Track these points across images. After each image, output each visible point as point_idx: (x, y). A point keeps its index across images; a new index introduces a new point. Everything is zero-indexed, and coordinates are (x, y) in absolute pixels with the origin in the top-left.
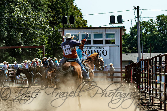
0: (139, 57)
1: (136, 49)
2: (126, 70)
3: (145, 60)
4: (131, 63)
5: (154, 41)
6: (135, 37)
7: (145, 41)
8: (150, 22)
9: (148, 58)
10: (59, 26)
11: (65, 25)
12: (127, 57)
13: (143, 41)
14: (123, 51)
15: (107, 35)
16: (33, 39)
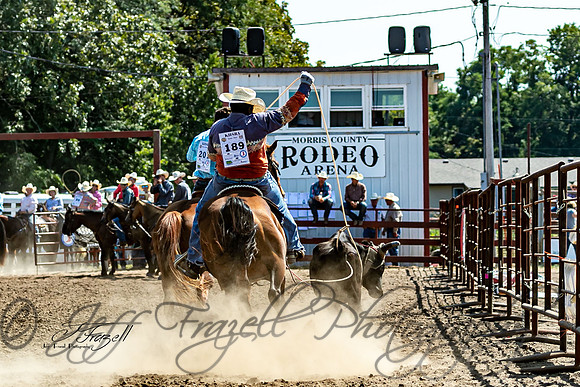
0: (487, 173)
1: (477, 145)
2: (442, 218)
3: (508, 183)
4: (459, 192)
5: (540, 115)
6: (475, 101)
7: (509, 117)
8: (528, 49)
9: (518, 176)
10: (212, 63)
11: (230, 58)
12: (445, 171)
13: (503, 116)
14: (433, 149)
15: (377, 96)
16: (119, 107)
